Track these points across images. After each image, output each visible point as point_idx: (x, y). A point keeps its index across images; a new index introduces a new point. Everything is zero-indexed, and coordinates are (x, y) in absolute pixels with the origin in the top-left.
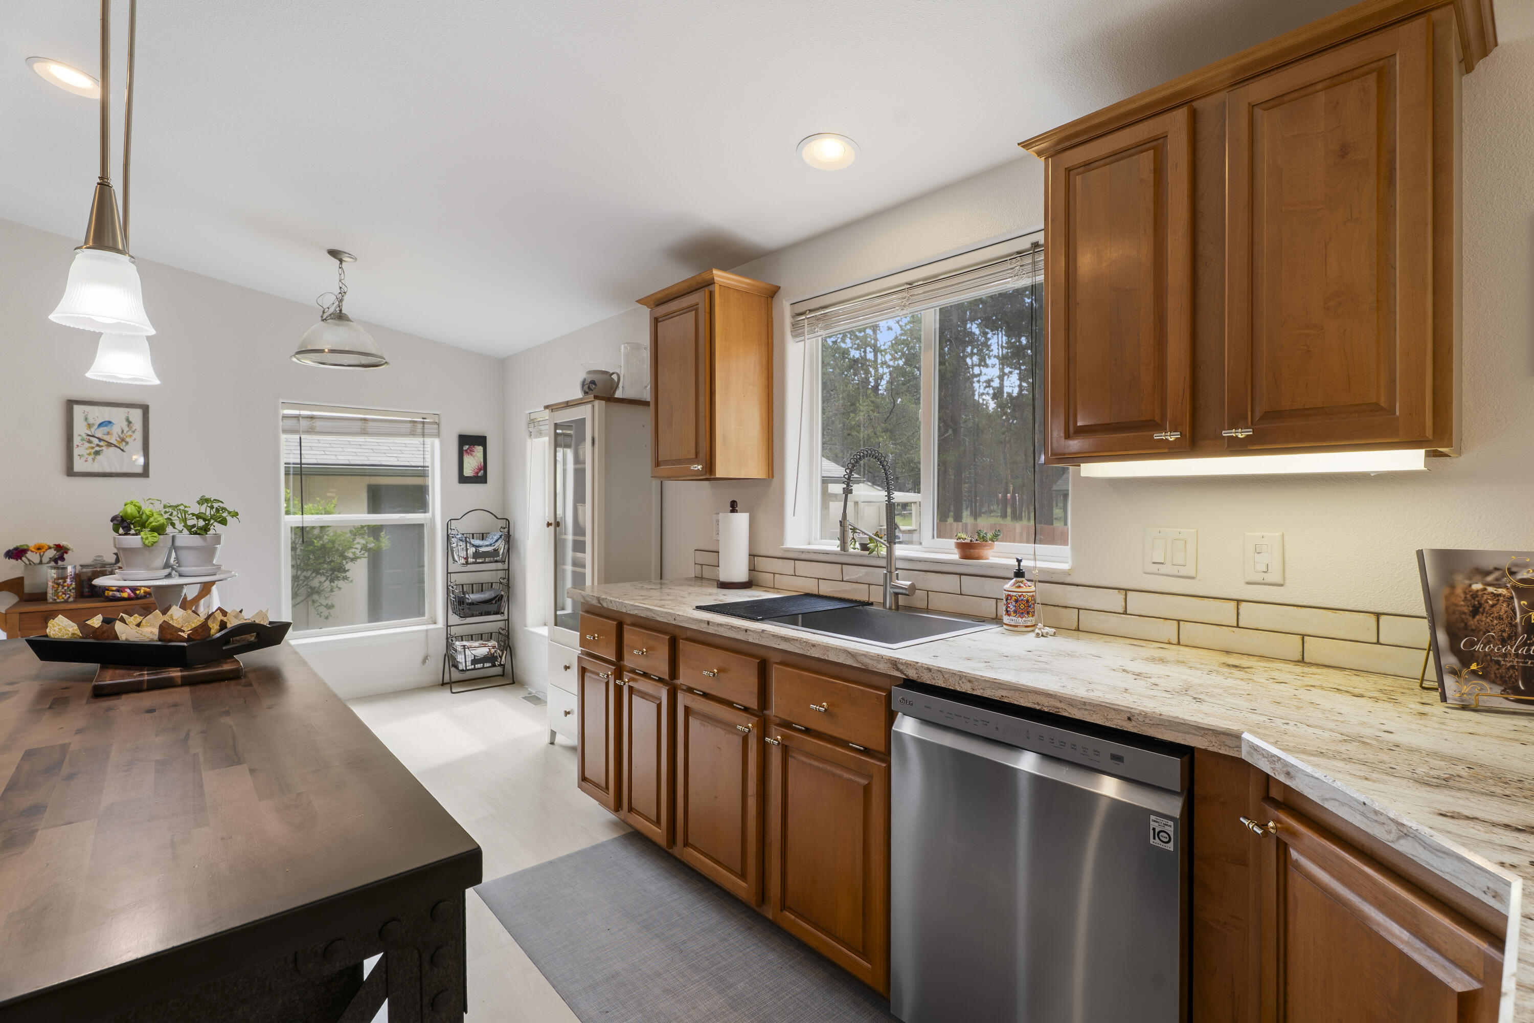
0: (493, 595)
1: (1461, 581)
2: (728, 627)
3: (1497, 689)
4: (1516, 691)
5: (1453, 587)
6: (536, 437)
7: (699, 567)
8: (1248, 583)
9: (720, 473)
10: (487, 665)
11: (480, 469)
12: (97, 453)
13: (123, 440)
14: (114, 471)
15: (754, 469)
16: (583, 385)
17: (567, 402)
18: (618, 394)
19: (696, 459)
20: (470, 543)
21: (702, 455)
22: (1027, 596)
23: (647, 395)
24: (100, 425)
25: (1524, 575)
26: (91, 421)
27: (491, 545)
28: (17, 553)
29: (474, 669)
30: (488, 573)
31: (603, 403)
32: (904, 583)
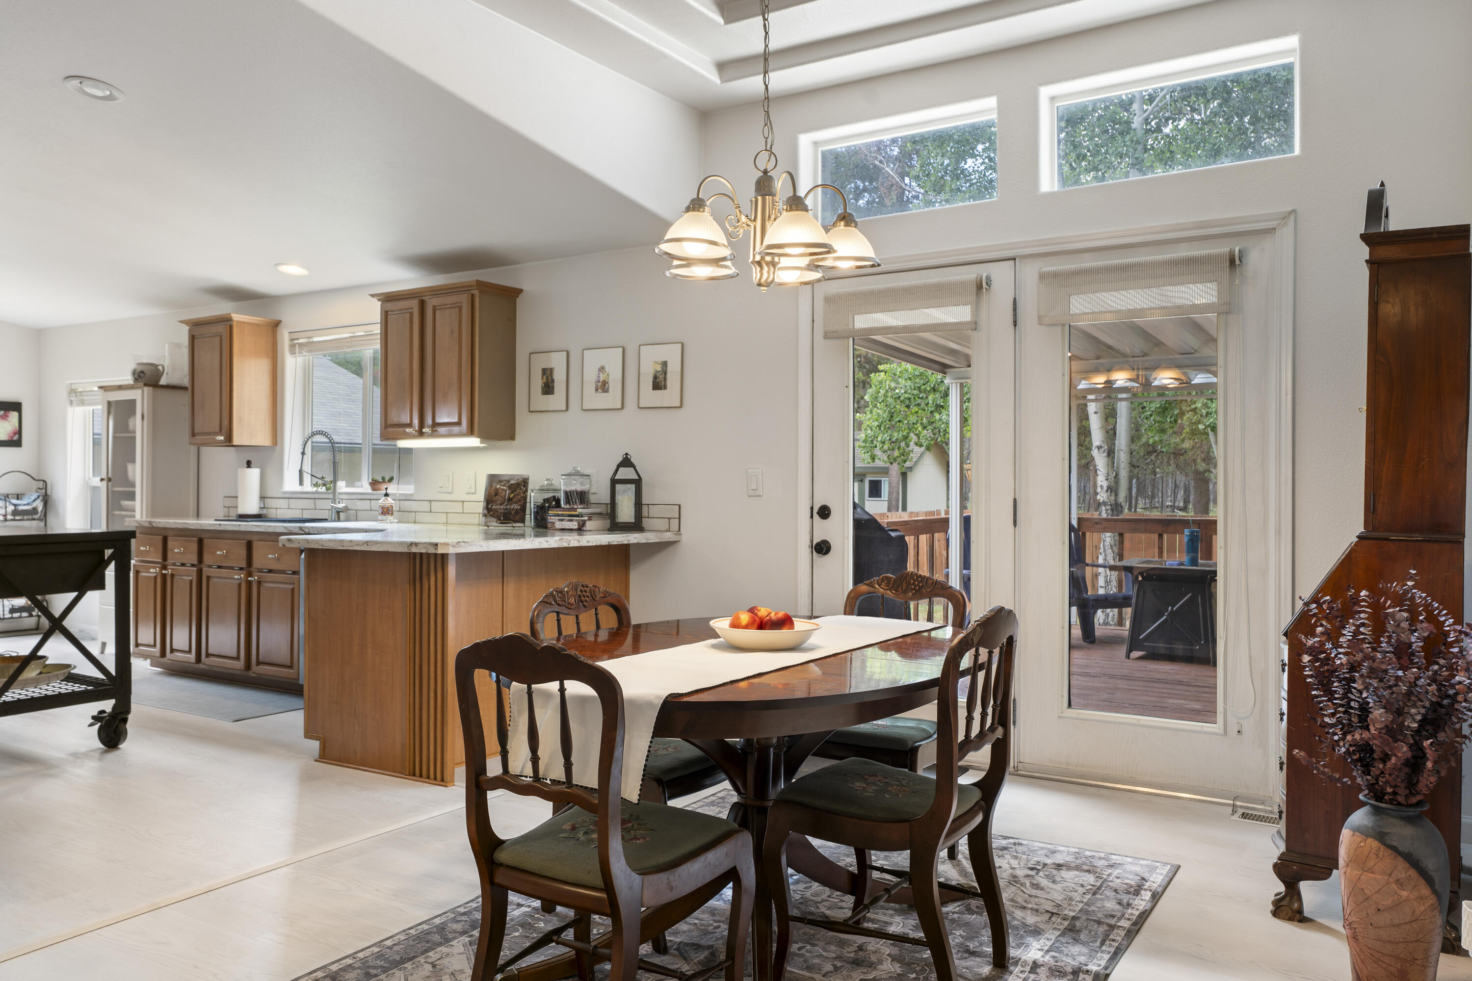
1: (494, 484)
3: (495, 520)
4: (500, 520)
5: (491, 487)
6: (78, 405)
7: (227, 509)
8: (467, 494)
9: (236, 441)
10: (25, 614)
11: (15, 434)
15: (262, 439)
16: (134, 373)
17: (119, 386)
18: (163, 382)
19: (220, 433)
20: (10, 502)
21: (224, 430)
22: (388, 505)
23: (186, 382)
25: (512, 482)
27: (28, 504)
29: (12, 618)
31: (151, 388)
32: (341, 506)
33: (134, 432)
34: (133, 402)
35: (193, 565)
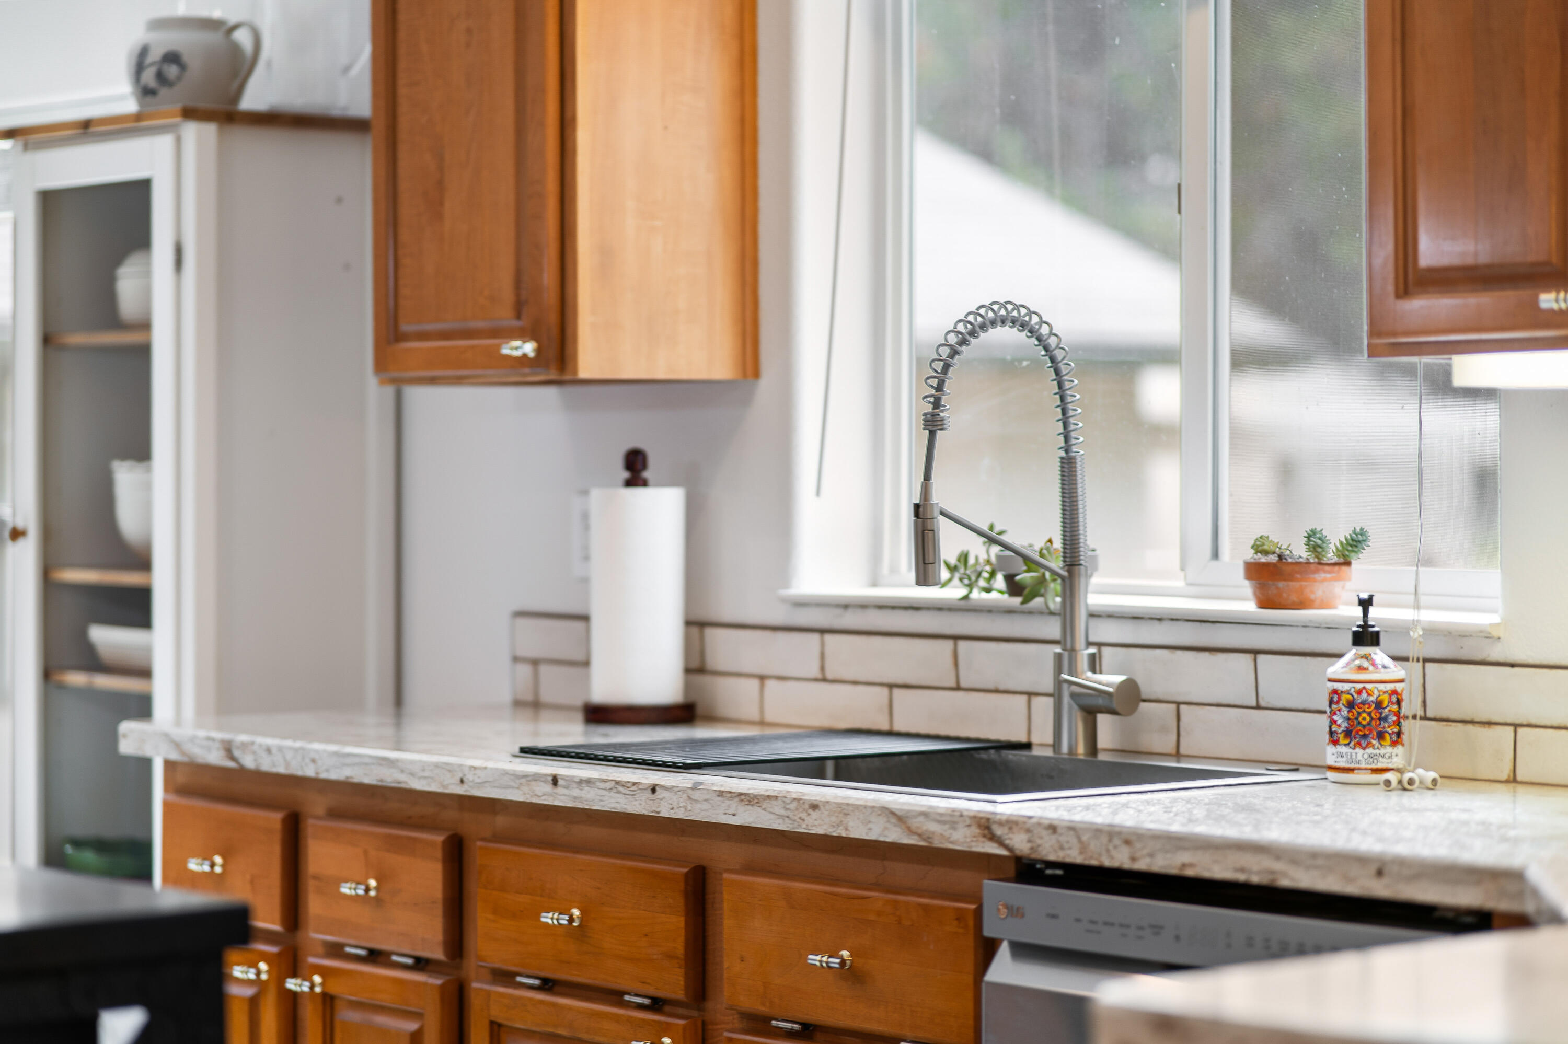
2: (609, 785)
7: (527, 668)
9: (588, 360)
15: (695, 351)
16: (139, 67)
18: (257, 96)
19: (517, 321)
21: (537, 309)
22: (1380, 692)
31: (210, 130)
32: (1109, 680)
33: (145, 326)
34: (142, 189)
35: (420, 964)
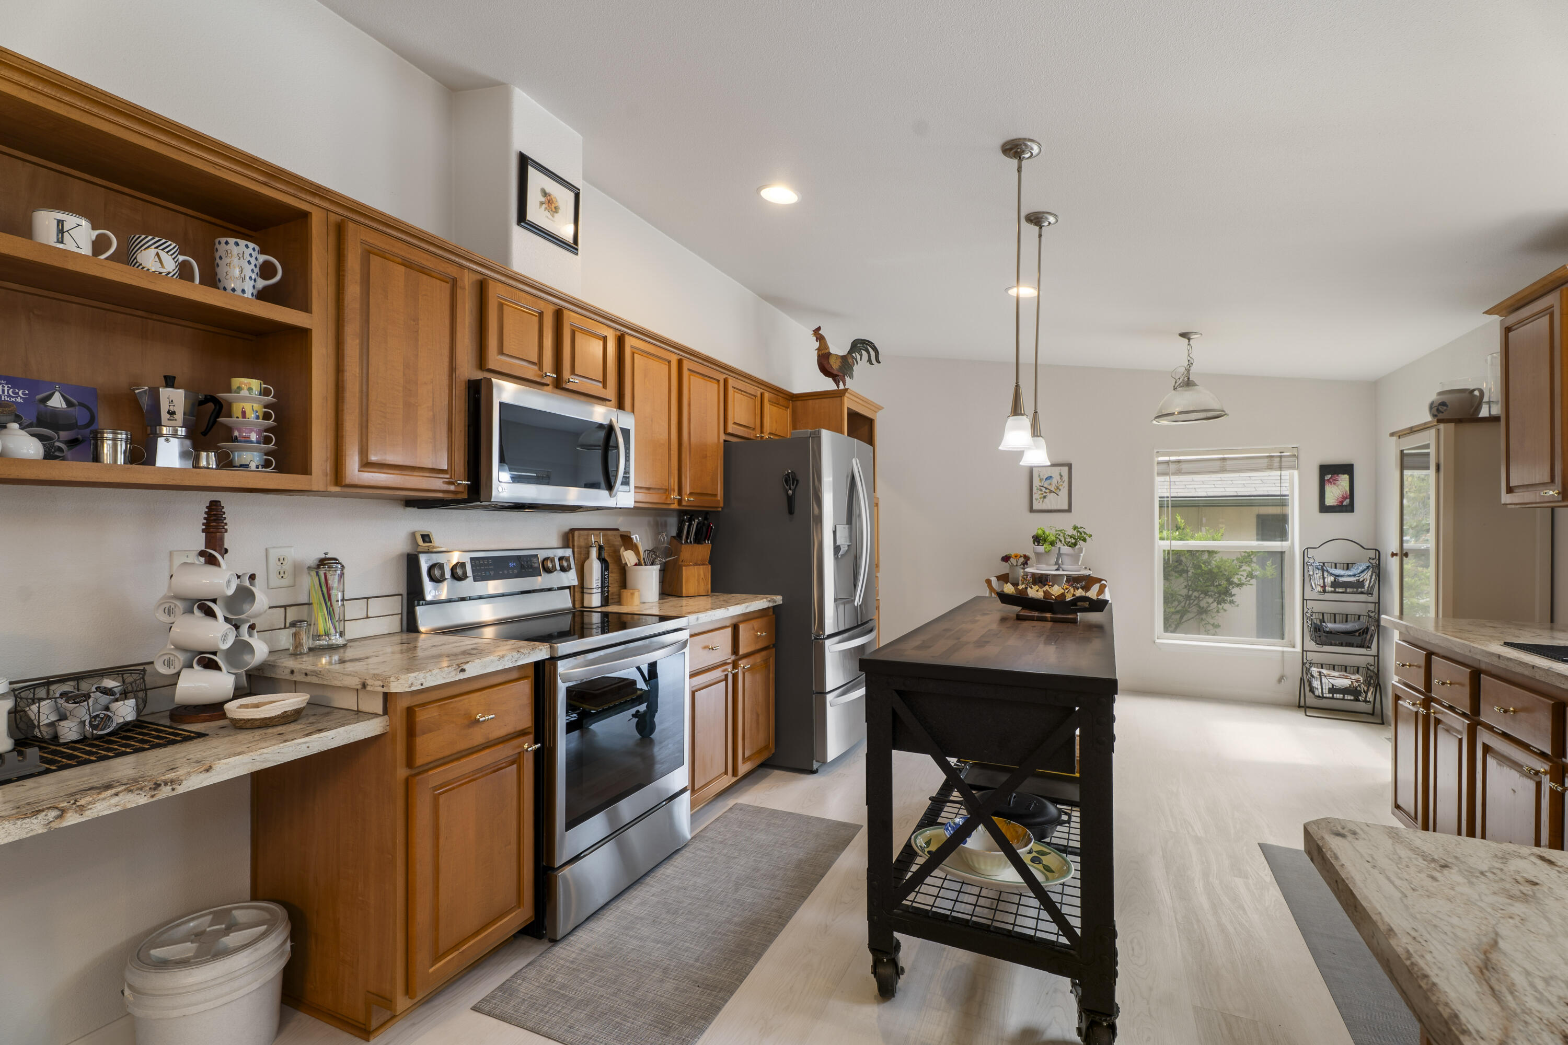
0: (1357, 628)
2: (1516, 662)
10: (1349, 697)
11: (1344, 498)
12: (1045, 497)
13: (1058, 488)
14: (1053, 508)
16: (1431, 407)
17: (1411, 428)
19: (1551, 484)
20: (1327, 571)
21: (1557, 479)
24: (1046, 479)
26: (1042, 477)
27: (1354, 575)
28: (1006, 559)
29: (1333, 698)
30: (1354, 604)
31: (1452, 425)
34: (1428, 447)
35: (1464, 715)
